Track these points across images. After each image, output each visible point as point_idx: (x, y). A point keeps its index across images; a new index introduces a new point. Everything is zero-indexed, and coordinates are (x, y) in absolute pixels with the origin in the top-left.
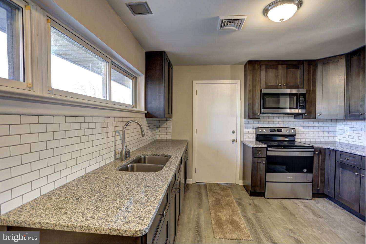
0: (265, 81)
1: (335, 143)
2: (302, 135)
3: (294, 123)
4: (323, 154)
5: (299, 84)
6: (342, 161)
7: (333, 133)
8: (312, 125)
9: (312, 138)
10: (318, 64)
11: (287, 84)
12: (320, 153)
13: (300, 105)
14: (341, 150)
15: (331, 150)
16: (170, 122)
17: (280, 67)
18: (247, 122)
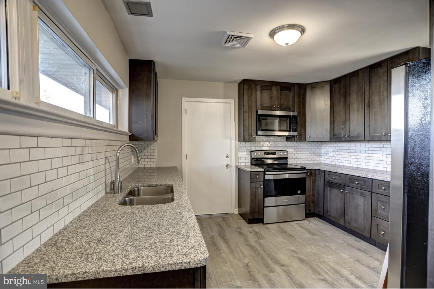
0: (260, 102)
1: (320, 164)
2: (294, 157)
3: (287, 145)
4: (314, 175)
5: (291, 106)
6: (330, 180)
7: (318, 154)
8: (302, 147)
9: (302, 160)
10: (307, 88)
11: (280, 106)
12: (311, 174)
13: (293, 127)
14: (329, 170)
15: (320, 171)
16: (155, 145)
17: (274, 88)
18: (242, 145)
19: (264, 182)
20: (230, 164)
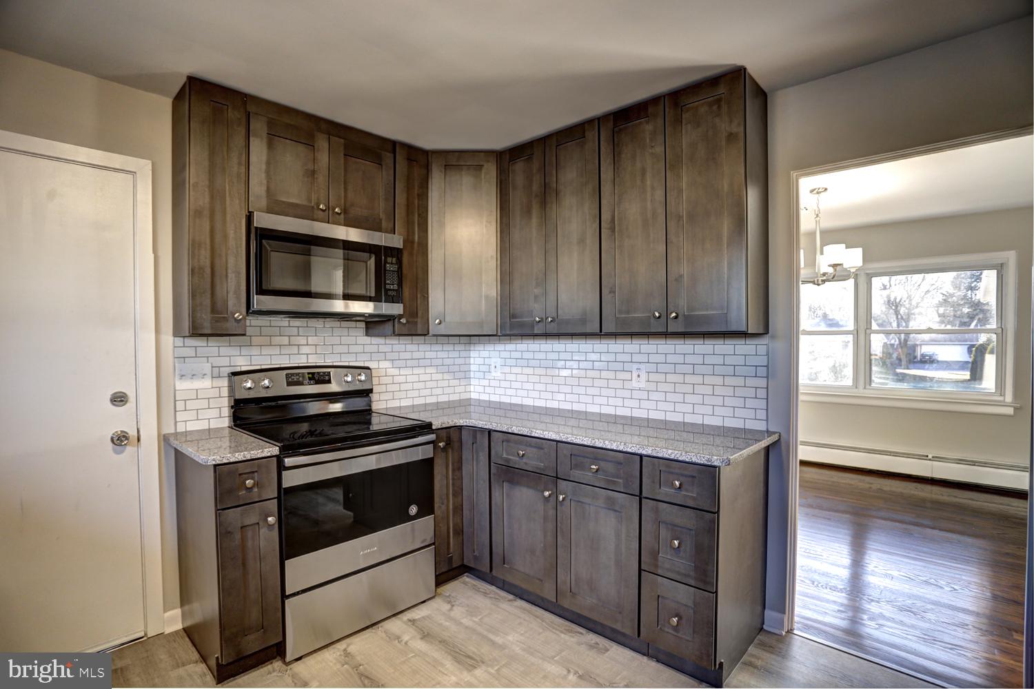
0: (265, 182)
1: (465, 404)
2: (390, 388)
3: (368, 349)
4: (456, 445)
5: (382, 216)
6: (508, 460)
7: (462, 375)
8: (416, 355)
9: (416, 393)
10: (433, 165)
11: (345, 211)
12: (449, 443)
13: (388, 287)
14: (504, 430)
15: (475, 430)
17: (322, 143)
18: (191, 352)
19: (279, 498)
20: (132, 433)
